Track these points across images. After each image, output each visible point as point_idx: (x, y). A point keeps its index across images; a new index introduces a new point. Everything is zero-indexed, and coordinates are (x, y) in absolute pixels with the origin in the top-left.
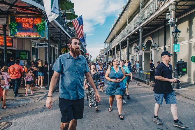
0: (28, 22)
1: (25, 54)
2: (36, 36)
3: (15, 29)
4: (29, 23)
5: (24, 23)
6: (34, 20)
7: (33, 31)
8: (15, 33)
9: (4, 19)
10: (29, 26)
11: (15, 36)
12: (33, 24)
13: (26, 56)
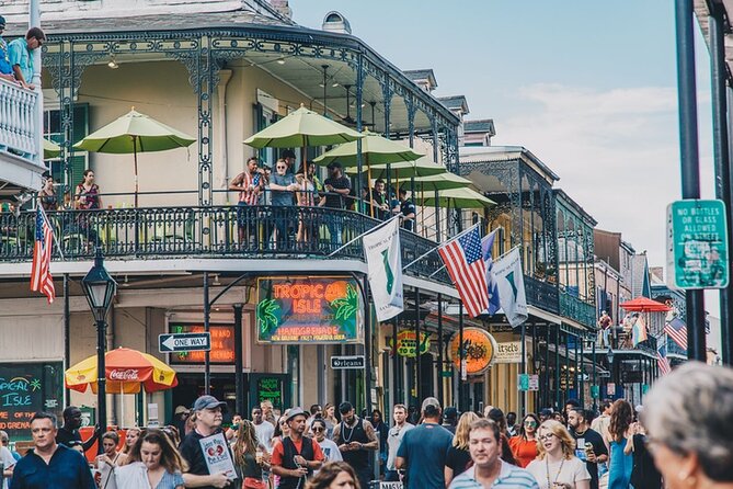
0: (308, 297)
1: (275, 386)
2: (331, 338)
3: (273, 318)
4: (312, 300)
5: (298, 300)
6: (325, 287)
7: (322, 323)
8: (271, 330)
9: (240, 288)
10: (312, 307)
11: (273, 338)
12: (323, 300)
13: (277, 393)
